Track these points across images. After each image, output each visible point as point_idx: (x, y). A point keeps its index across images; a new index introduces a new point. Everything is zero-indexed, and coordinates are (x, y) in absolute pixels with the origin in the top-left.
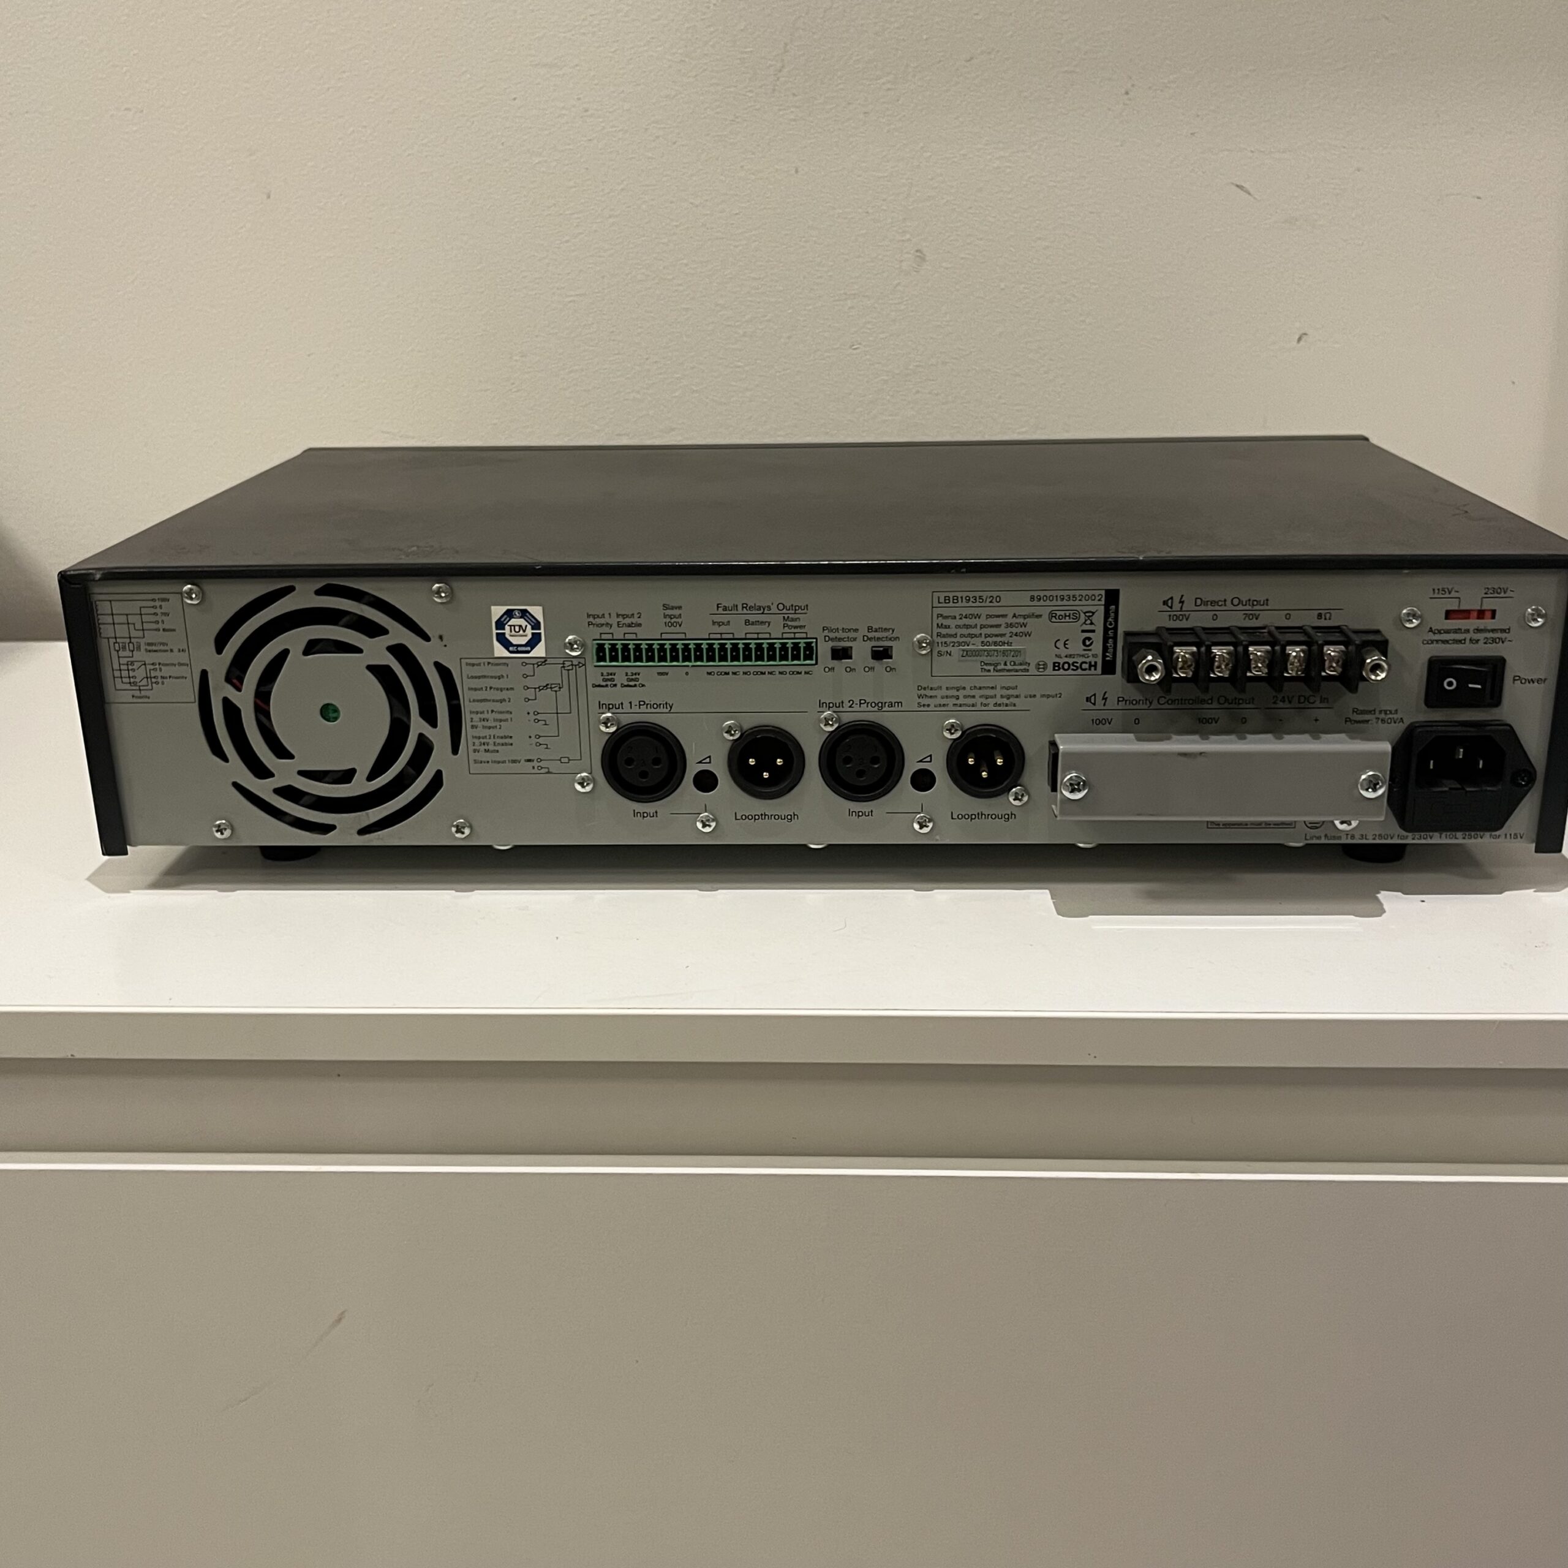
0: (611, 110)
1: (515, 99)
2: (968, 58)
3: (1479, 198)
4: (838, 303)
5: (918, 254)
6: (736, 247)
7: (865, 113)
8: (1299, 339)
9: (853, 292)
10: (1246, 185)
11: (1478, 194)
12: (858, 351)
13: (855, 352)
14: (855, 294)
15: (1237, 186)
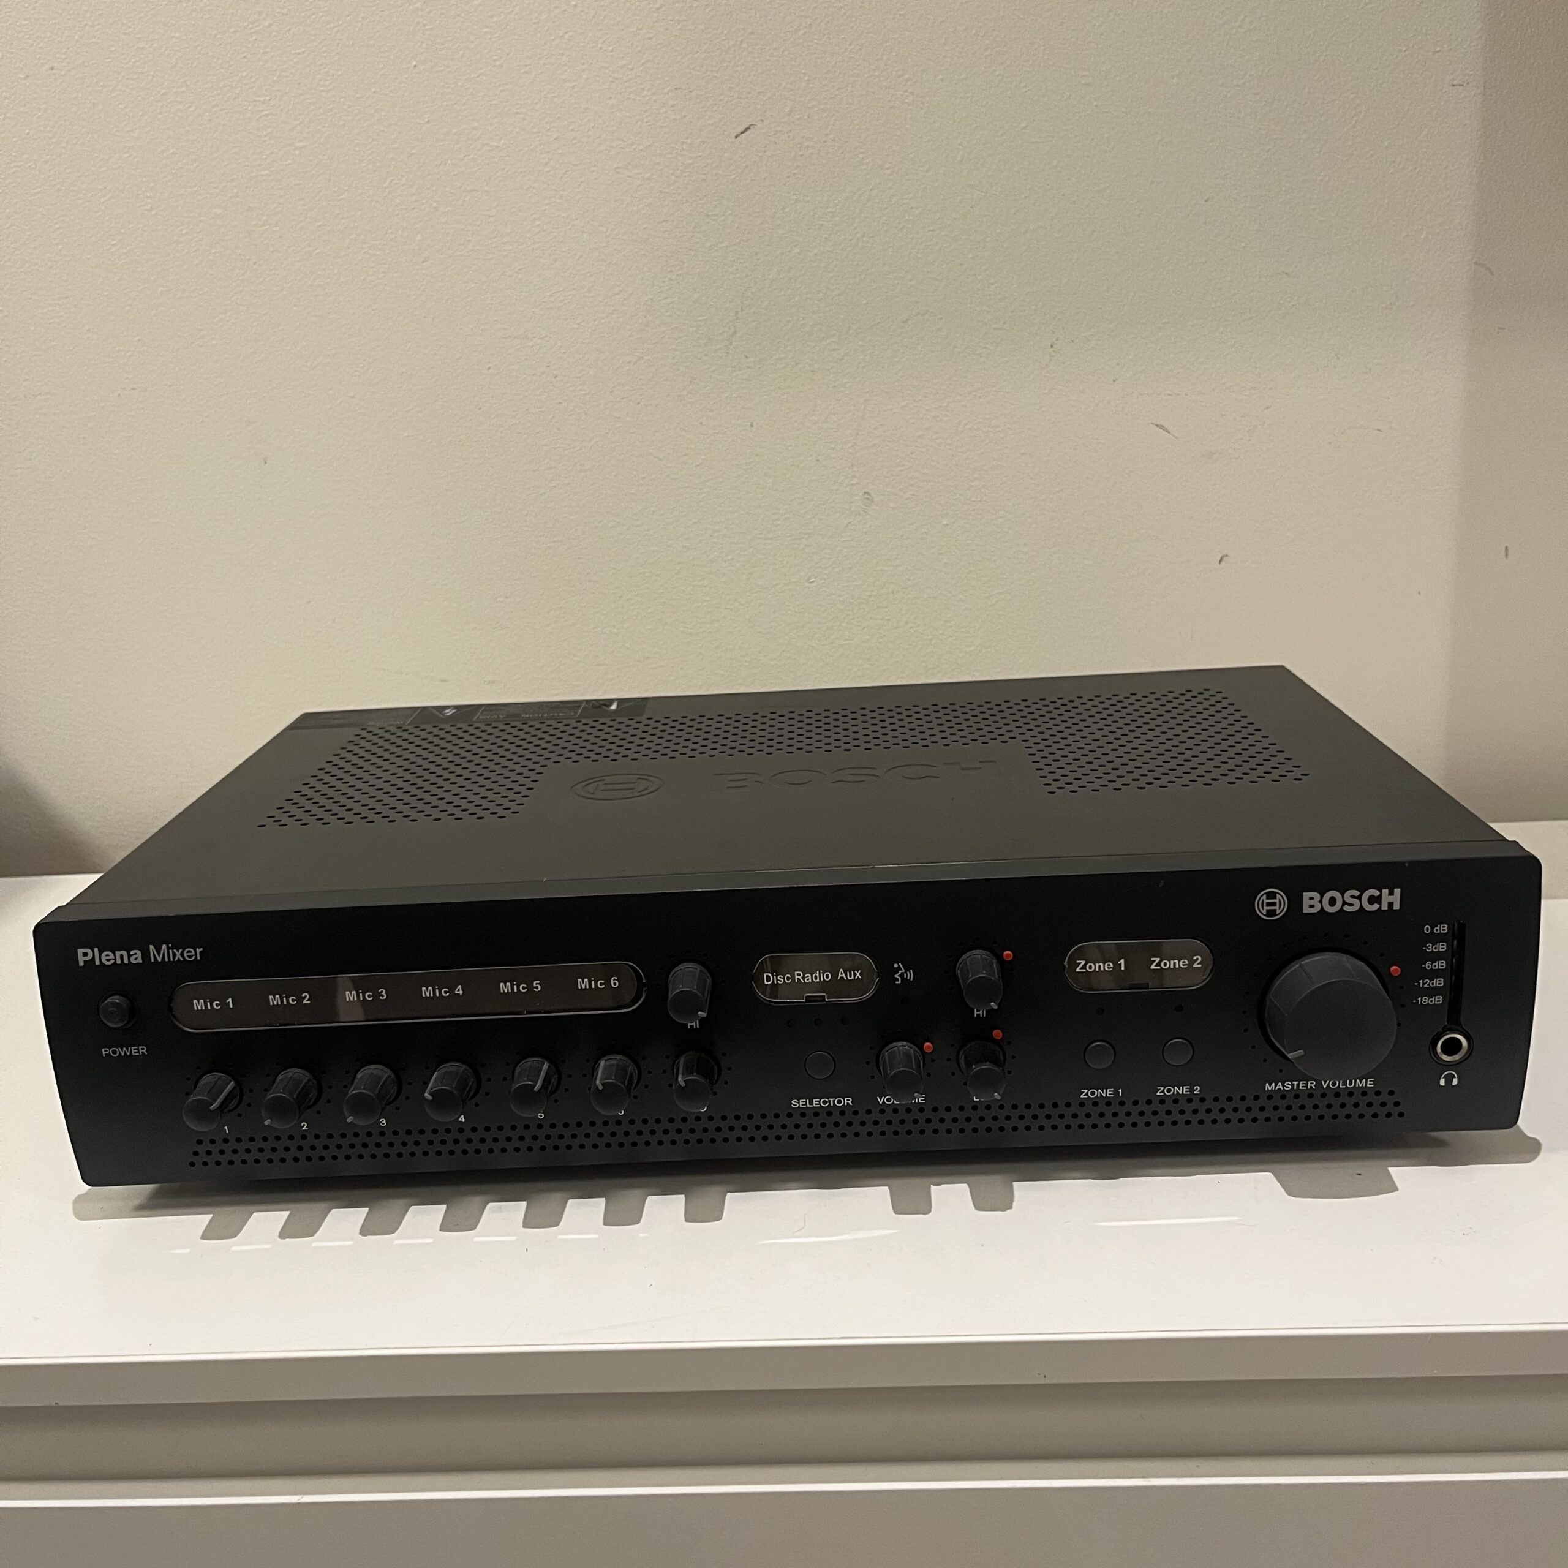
0: (579, 375)
1: (489, 368)
2: (905, 320)
3: (1380, 430)
4: (794, 542)
5: (867, 496)
6: (699, 494)
7: (812, 371)
8: (1221, 560)
9: (809, 532)
10: (1166, 425)
11: (1379, 428)
12: (815, 584)
13: (812, 585)
14: (810, 533)
15: (1157, 426)
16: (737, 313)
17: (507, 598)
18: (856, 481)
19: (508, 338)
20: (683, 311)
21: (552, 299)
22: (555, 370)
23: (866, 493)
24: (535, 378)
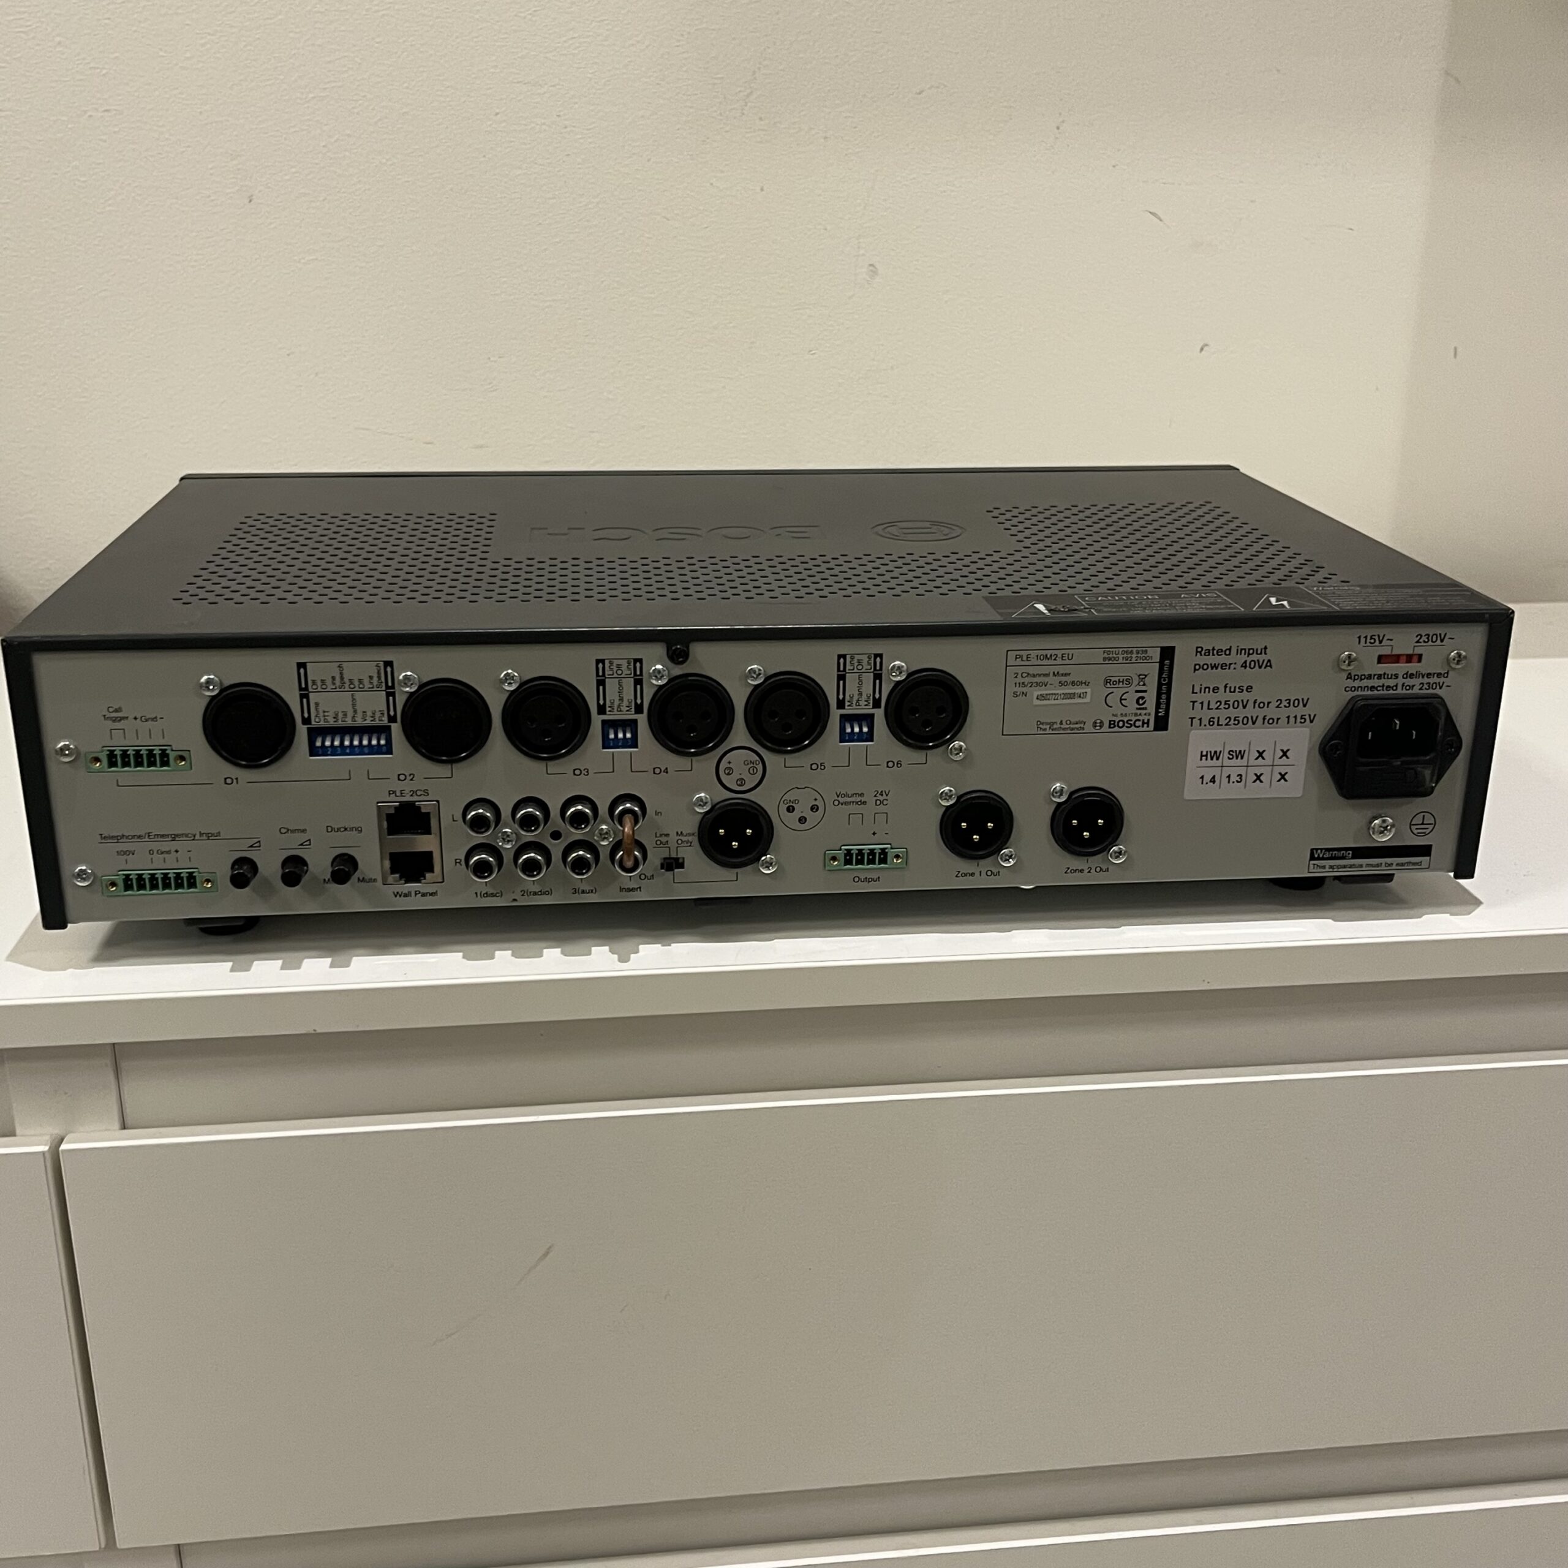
16: (754, 73)
17: (500, 357)
18: (862, 252)
19: (518, 82)
20: (700, 68)
21: (566, 45)
22: (566, 120)
23: (871, 265)
24: (544, 127)
